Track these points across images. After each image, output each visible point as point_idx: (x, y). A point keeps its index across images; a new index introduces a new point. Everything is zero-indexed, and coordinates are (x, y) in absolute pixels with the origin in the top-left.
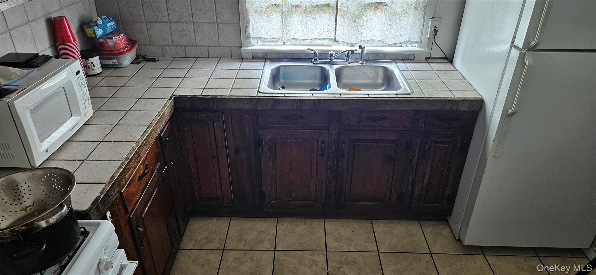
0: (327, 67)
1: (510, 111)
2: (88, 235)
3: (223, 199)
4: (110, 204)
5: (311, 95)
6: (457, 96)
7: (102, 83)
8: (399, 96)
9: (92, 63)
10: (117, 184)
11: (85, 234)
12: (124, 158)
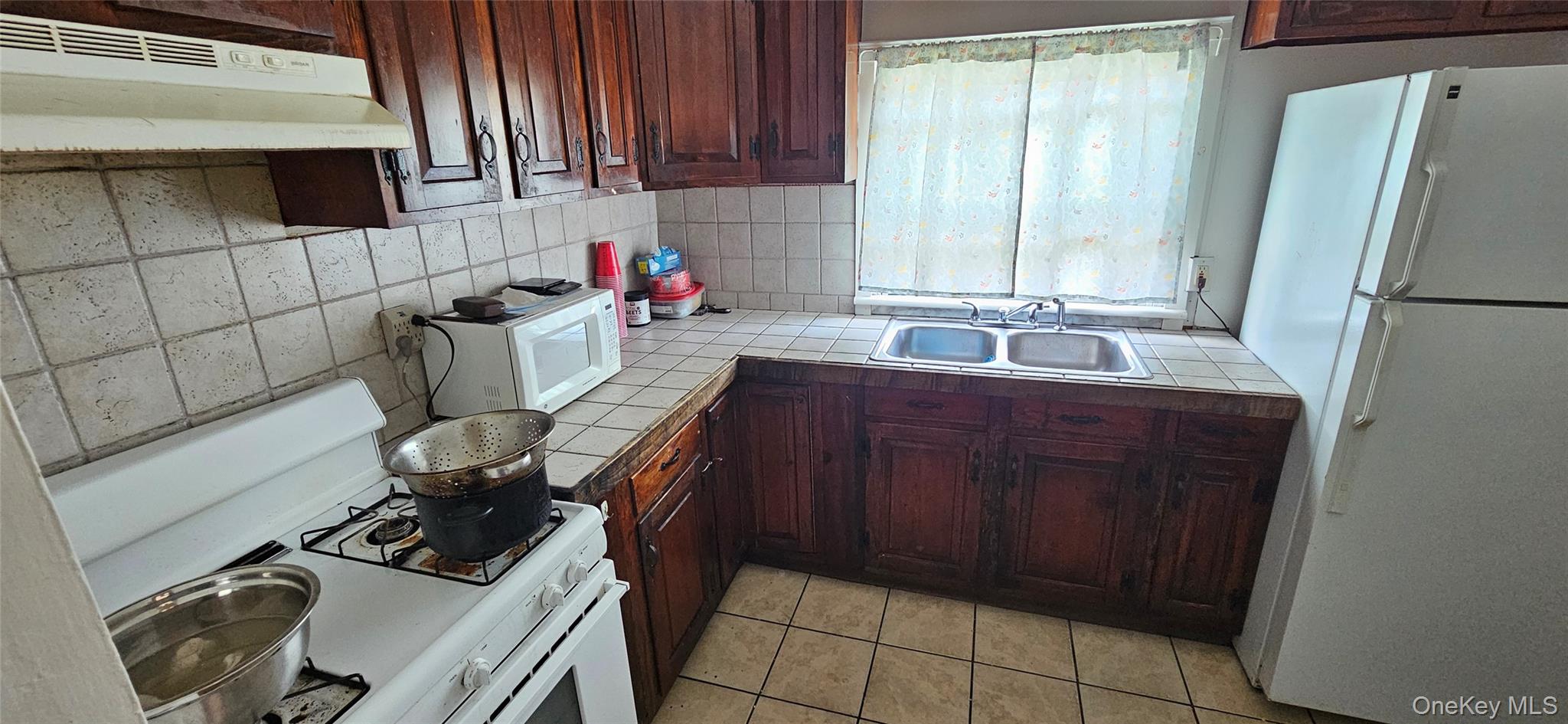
0: (994, 331)
1: (1359, 418)
2: (563, 522)
3: (799, 538)
4: (609, 490)
5: (958, 369)
6: (1242, 389)
7: (647, 336)
8: (1122, 380)
9: (638, 308)
10: (624, 461)
11: (559, 521)
12: (643, 429)
